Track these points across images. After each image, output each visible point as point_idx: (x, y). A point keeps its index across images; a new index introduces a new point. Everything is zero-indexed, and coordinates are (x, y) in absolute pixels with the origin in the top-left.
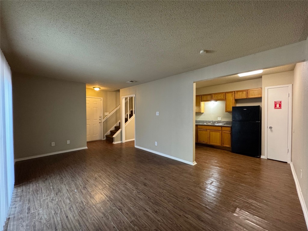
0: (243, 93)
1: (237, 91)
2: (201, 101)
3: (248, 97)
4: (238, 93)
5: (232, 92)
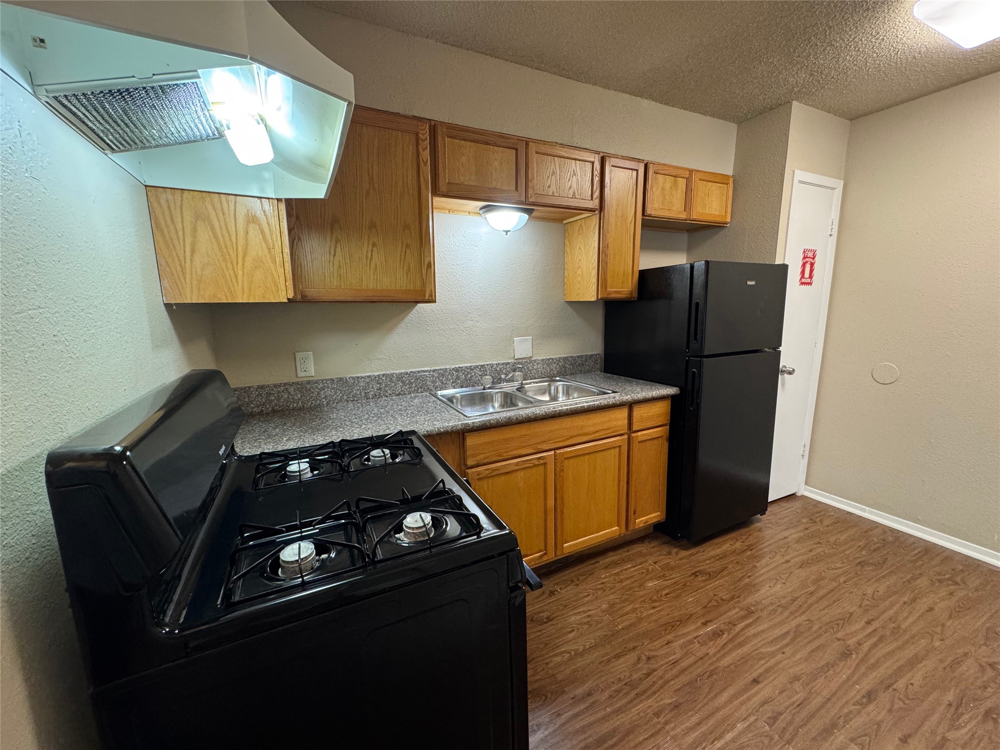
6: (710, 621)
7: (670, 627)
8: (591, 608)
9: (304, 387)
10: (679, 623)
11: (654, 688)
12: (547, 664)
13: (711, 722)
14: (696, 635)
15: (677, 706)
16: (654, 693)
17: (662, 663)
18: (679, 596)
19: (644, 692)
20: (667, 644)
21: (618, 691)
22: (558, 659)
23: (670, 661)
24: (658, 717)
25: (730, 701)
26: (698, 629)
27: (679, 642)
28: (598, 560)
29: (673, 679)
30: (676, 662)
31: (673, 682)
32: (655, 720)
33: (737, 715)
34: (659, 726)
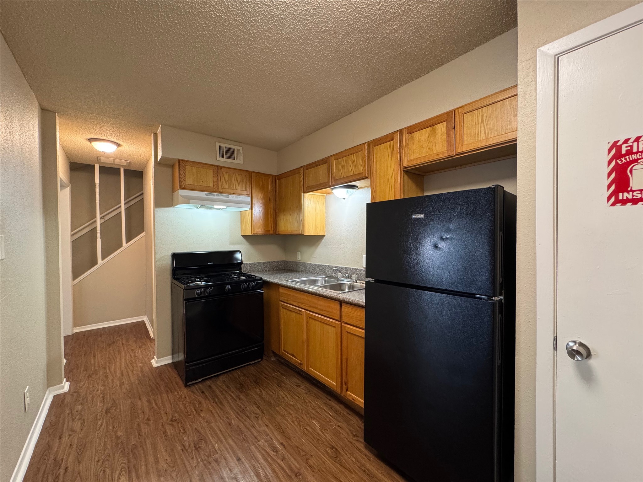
0: (434, 132)
1: (411, 130)
2: (304, 193)
3: (459, 151)
4: (417, 135)
5: (389, 138)
6: (285, 447)
7: (278, 428)
8: (289, 398)
9: (297, 263)
10: (282, 432)
11: (240, 418)
12: (256, 388)
13: (220, 435)
14: (273, 438)
15: (230, 424)
16: (238, 418)
17: (254, 422)
18: (306, 435)
19: (239, 415)
20: (266, 425)
21: (240, 407)
22: (258, 390)
23: (255, 425)
24: (226, 418)
25: (229, 444)
26: (278, 440)
27: (267, 429)
28: (332, 400)
29: (244, 425)
30: (254, 427)
31: (243, 425)
32: (225, 417)
33: (221, 446)
34: (222, 418)
